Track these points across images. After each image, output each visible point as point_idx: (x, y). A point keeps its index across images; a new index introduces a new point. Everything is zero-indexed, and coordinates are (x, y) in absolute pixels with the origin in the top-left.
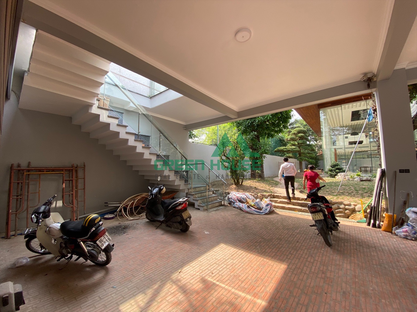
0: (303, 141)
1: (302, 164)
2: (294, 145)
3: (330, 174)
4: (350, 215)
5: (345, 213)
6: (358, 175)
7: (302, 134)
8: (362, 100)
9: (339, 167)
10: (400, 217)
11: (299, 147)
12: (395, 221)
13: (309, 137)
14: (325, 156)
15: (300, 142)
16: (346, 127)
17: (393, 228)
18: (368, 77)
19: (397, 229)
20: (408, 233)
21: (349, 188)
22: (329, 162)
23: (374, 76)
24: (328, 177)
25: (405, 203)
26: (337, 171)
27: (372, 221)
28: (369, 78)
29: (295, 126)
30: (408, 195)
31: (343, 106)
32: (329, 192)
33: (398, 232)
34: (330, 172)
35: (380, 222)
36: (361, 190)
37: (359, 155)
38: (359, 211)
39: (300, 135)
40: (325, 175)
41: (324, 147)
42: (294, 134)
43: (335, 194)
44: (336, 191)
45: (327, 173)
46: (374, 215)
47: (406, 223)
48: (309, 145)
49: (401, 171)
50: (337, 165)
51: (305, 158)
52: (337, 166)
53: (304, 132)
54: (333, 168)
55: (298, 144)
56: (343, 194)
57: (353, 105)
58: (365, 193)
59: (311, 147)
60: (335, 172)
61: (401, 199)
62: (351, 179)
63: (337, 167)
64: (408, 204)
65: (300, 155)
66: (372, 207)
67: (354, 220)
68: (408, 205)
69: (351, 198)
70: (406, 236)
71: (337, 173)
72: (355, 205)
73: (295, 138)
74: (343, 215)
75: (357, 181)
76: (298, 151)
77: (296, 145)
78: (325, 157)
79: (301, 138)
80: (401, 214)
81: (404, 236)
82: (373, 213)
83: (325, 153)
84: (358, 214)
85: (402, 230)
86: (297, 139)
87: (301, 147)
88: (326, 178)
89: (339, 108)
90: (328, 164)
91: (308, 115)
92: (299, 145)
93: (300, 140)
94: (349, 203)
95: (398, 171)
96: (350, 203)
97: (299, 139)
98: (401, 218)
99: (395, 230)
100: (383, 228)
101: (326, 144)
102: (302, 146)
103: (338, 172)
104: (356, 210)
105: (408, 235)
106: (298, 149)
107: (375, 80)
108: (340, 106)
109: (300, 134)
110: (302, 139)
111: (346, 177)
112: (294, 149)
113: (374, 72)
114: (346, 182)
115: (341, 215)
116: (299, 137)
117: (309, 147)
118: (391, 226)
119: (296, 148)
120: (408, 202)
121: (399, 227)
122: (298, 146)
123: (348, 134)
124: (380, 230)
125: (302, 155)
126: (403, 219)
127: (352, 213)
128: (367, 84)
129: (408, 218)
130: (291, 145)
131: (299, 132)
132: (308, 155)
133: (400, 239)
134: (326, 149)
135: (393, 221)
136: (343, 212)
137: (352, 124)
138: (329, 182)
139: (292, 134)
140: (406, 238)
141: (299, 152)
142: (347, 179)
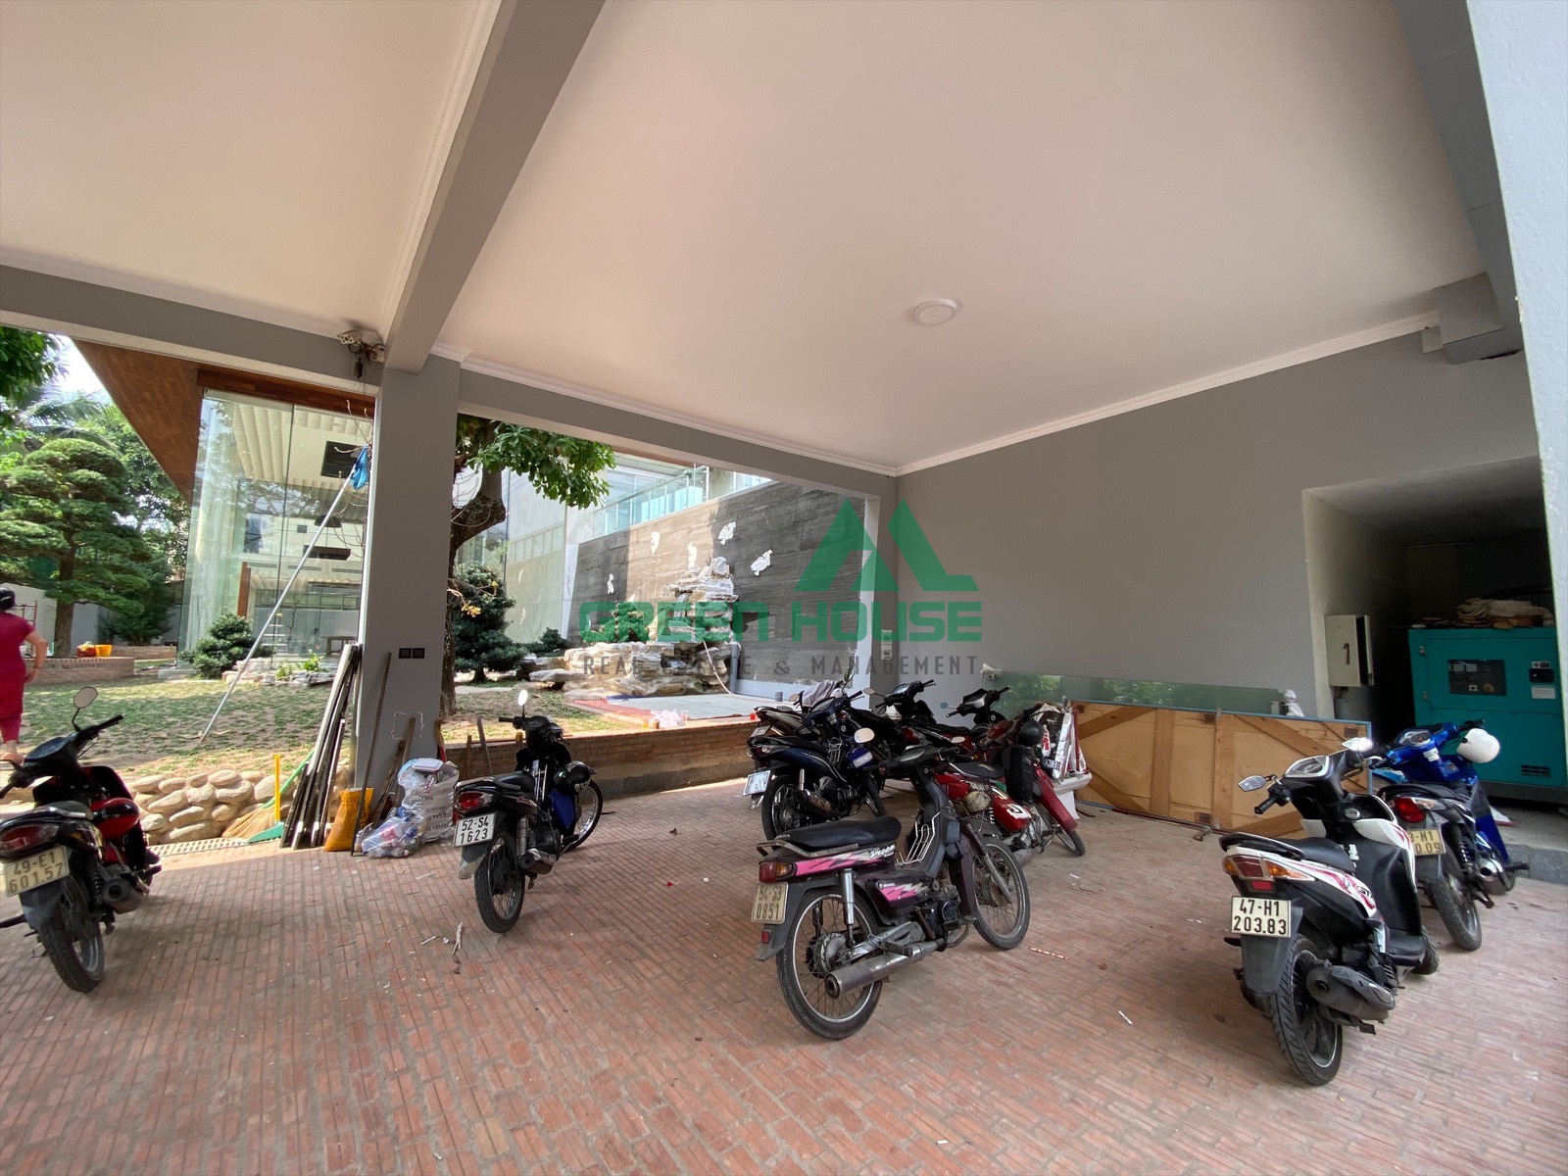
0: (93, 504)
1: (71, 615)
2: (39, 518)
3: (205, 662)
4: (231, 821)
5: (210, 820)
6: (311, 666)
7: (94, 474)
8: (343, 410)
9: (245, 634)
10: (382, 794)
11: (69, 534)
12: (367, 812)
13: (142, 498)
14: (195, 591)
15: (78, 507)
16: (304, 489)
17: (356, 832)
18: (365, 340)
19: (367, 833)
20: (396, 837)
21: (256, 718)
22: (207, 615)
23: (380, 347)
24: (193, 676)
25: (401, 748)
26: (236, 650)
27: (300, 827)
28: (366, 345)
29: (73, 425)
30: (412, 722)
31: (300, 412)
32: (167, 742)
33: (369, 845)
34: (204, 657)
35: (325, 822)
36: (297, 720)
37: (333, 596)
38: (265, 800)
39: (83, 474)
40: (183, 667)
41: (197, 549)
42: (52, 462)
43: (190, 747)
44: (200, 734)
45: (191, 661)
46: (311, 802)
47: (394, 810)
48: (128, 533)
49: (405, 654)
50: (239, 628)
51: (89, 591)
52: (240, 631)
53: (109, 467)
54: (219, 637)
55: (67, 516)
56: (224, 741)
57: (333, 420)
58: (306, 728)
59: (135, 540)
60: (224, 657)
61: (391, 737)
62: (278, 682)
63: (236, 636)
64: (409, 750)
65: (67, 572)
66: (308, 777)
67: (242, 836)
68: (408, 754)
69: (251, 753)
70: (390, 848)
71: (235, 658)
72: (255, 780)
73: (53, 484)
74: (201, 829)
75: (300, 686)
76: (60, 552)
77: (53, 519)
78: (193, 593)
79: (87, 491)
80: (387, 782)
81: (383, 852)
82: (306, 799)
83: (194, 577)
84: (260, 810)
85: (380, 834)
86: (65, 494)
87: (80, 535)
88: (186, 681)
89: (286, 415)
90: (202, 622)
91: (147, 394)
92: (71, 525)
93: (80, 502)
94: (232, 774)
95: (396, 653)
96: (238, 776)
97: (76, 496)
98: (383, 796)
99: (362, 839)
100: (329, 840)
101: (207, 542)
102: (89, 529)
103: (238, 654)
104: (257, 796)
105: (394, 845)
106: (59, 540)
107: (380, 359)
108: (289, 406)
109: (86, 472)
110: (95, 498)
111: (264, 674)
112: (37, 536)
113: (381, 332)
114: (259, 693)
115: (191, 832)
116: (78, 485)
117: (122, 541)
118: (353, 829)
119: (47, 536)
120: (410, 745)
121: (376, 827)
122: (59, 528)
123: (307, 516)
124: (318, 851)
125: (77, 572)
126: (389, 797)
127: (238, 814)
128: (357, 360)
129: (402, 790)
130: (18, 516)
131: (82, 460)
132: (113, 577)
133: (370, 864)
134: (204, 558)
135: (362, 808)
136: (205, 816)
137: (322, 484)
138: (187, 699)
139: (39, 461)
140: (387, 855)
141: (65, 557)
142: (264, 680)
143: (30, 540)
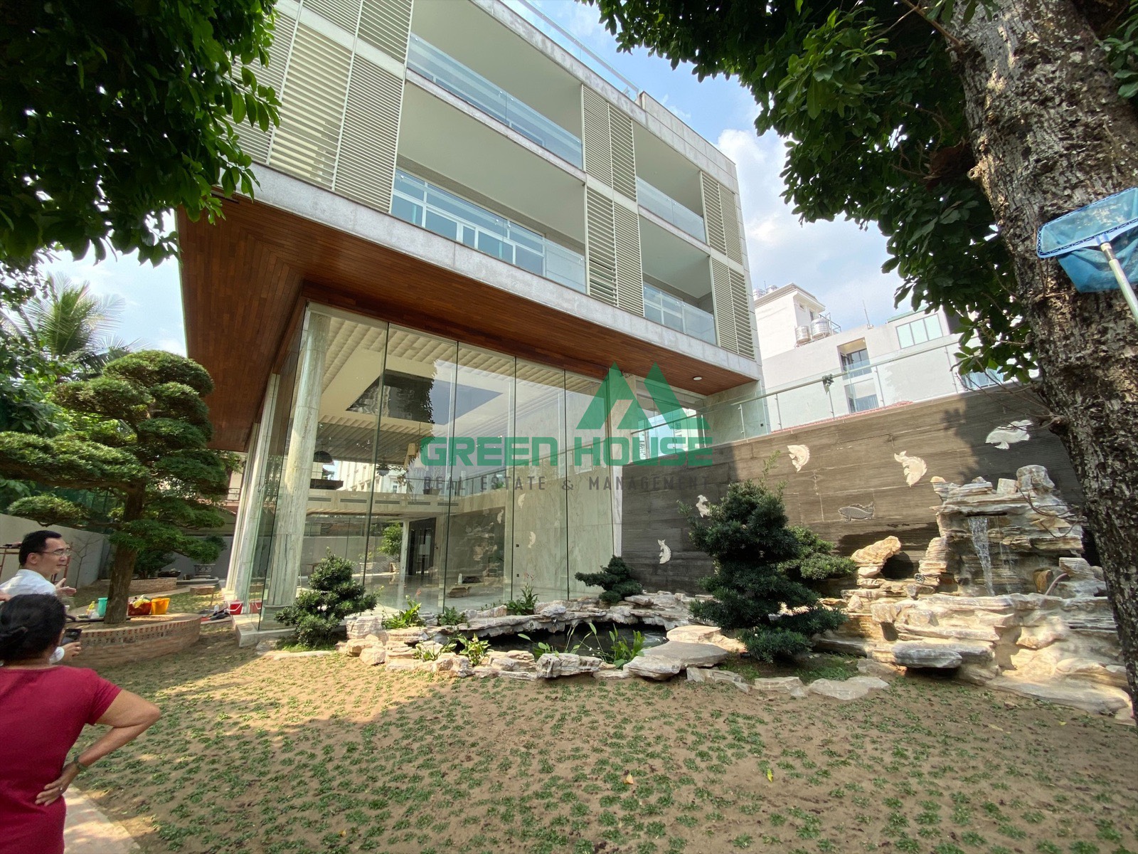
2: (111, 442)
6: (411, 616)
9: (353, 583)
11: (145, 460)
26: (346, 605)
42: (135, 372)
51: (167, 534)
52: (347, 579)
63: (345, 586)
65: (134, 507)
73: (137, 399)
76: (133, 485)
77: (126, 443)
87: (162, 462)
102: (172, 455)
103: (348, 610)
109: (176, 384)
119: (125, 462)
131: (171, 373)
143: (106, 467)
